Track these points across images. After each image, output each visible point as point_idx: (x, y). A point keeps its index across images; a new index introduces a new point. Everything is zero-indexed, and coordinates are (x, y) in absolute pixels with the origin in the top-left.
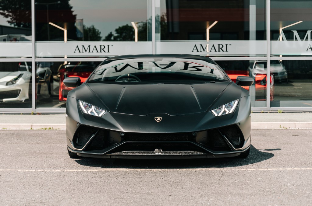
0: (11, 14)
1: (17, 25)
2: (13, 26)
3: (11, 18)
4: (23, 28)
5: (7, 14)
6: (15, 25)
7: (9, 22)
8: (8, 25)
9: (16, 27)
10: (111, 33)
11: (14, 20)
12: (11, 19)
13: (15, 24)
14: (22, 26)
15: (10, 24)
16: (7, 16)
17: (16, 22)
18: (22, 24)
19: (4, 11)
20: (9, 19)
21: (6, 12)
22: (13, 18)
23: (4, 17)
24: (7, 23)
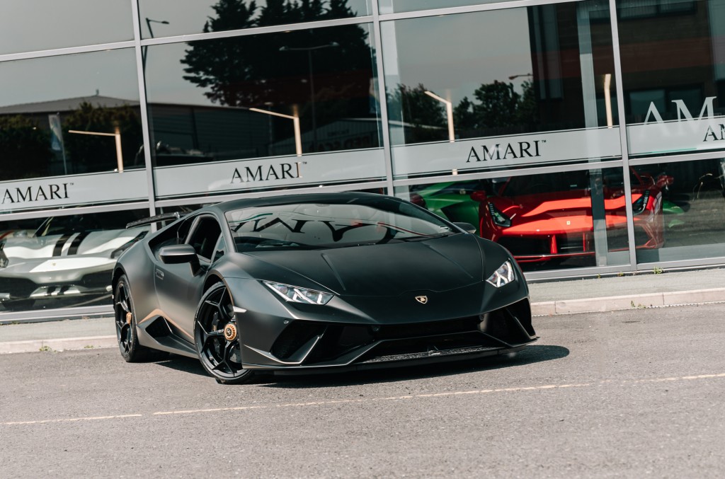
0: (212, 77)
1: (227, 101)
2: (217, 104)
3: (213, 85)
4: (242, 108)
5: (203, 78)
6: (222, 103)
7: (209, 95)
8: (207, 102)
9: (226, 105)
10: (466, 99)
11: (219, 90)
12: (212, 88)
13: (223, 98)
14: (238, 102)
15: (212, 102)
16: (203, 83)
17: (225, 94)
18: (238, 99)
19: (198, 74)
20: (208, 89)
21: (201, 74)
22: (216, 86)
23: (198, 86)
24: (206, 97)
